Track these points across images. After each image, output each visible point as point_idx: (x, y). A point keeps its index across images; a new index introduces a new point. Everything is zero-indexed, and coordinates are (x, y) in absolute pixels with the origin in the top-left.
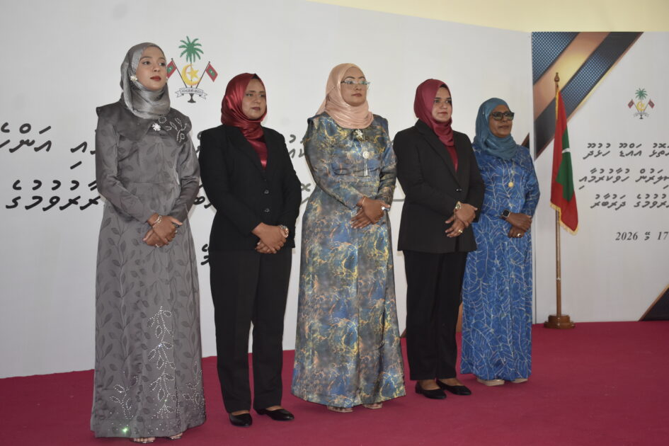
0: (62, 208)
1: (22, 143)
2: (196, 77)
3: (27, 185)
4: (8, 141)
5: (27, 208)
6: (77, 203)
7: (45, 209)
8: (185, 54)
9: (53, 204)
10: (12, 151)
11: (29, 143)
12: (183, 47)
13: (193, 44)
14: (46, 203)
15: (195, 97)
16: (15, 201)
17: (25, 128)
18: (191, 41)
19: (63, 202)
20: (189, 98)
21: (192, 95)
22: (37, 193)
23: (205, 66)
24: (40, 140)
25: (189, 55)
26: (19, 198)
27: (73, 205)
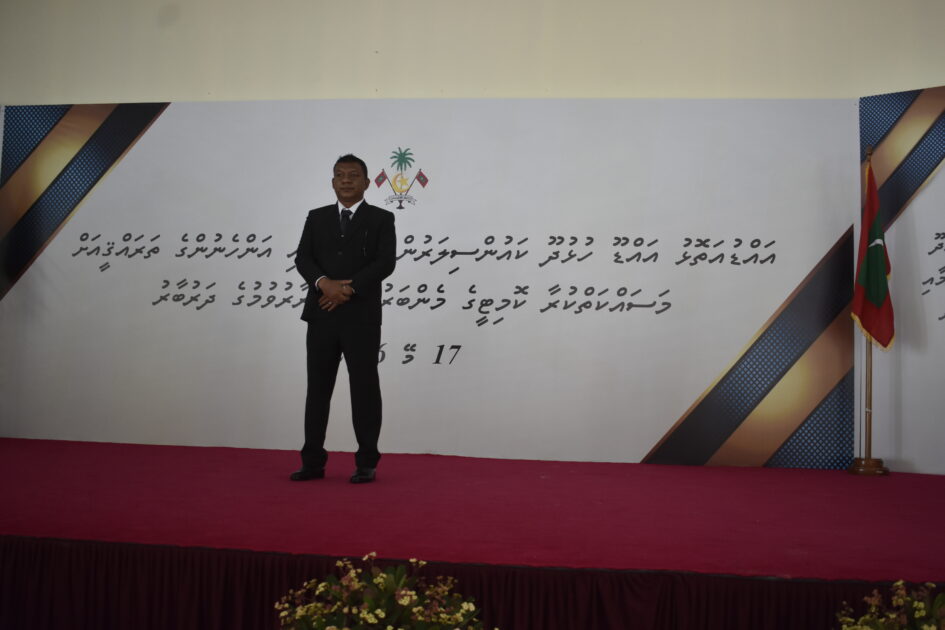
0: (277, 306)
1: (248, 250)
2: (406, 184)
3: (250, 285)
4: (237, 249)
5: (249, 305)
6: (289, 302)
7: (263, 306)
8: (396, 165)
9: (270, 302)
10: (240, 257)
11: (253, 250)
12: (394, 157)
13: (404, 154)
14: (264, 301)
15: (404, 203)
16: (239, 299)
17: (251, 238)
18: (403, 151)
19: (278, 301)
20: (398, 205)
21: (401, 202)
22: (258, 292)
24: (262, 248)
25: (400, 165)
26: (243, 296)
27: (286, 304)
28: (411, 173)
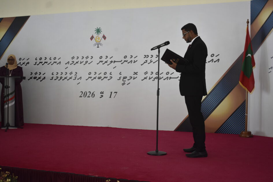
0: (63, 80)
1: (54, 62)
3: (55, 74)
4: (51, 62)
5: (55, 80)
6: (66, 79)
7: (59, 80)
8: (96, 33)
9: (61, 79)
11: (56, 62)
12: (96, 30)
13: (99, 29)
14: (59, 78)
15: (99, 46)
16: (52, 78)
17: (55, 58)
18: (98, 28)
19: (63, 78)
21: (98, 45)
22: (57, 76)
23: (102, 36)
24: (58, 61)
25: (98, 33)
26: (53, 77)
27: (65, 79)
28: (101, 35)
